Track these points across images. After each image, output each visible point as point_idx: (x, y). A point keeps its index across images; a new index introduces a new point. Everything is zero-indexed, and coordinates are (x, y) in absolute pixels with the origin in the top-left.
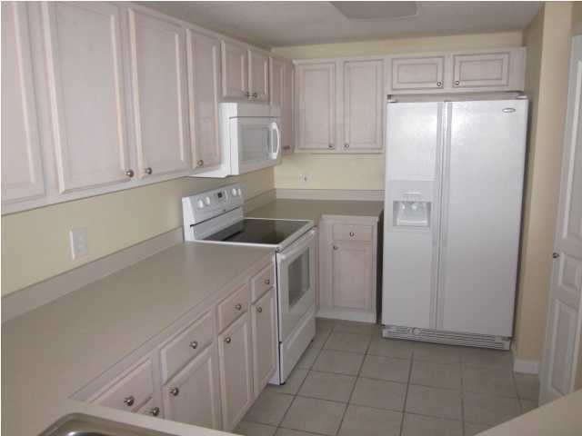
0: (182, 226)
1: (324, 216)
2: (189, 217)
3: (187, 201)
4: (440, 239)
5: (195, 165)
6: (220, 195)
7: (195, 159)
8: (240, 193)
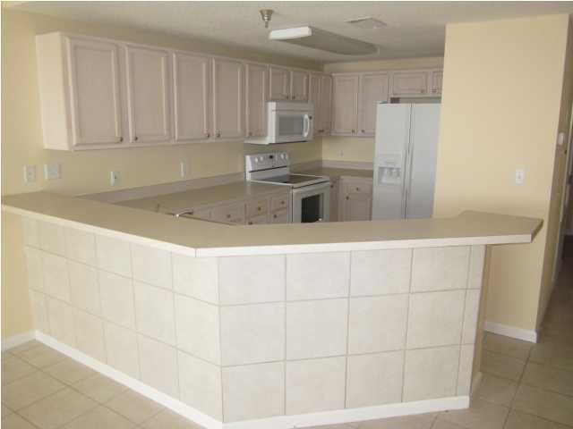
0: (245, 172)
1: (342, 177)
2: (249, 167)
3: (248, 158)
4: (406, 194)
5: (247, 135)
6: (271, 157)
7: (248, 131)
8: (287, 157)
